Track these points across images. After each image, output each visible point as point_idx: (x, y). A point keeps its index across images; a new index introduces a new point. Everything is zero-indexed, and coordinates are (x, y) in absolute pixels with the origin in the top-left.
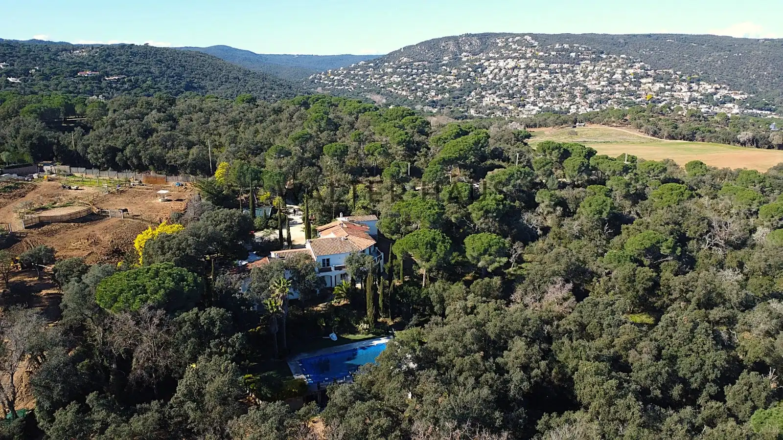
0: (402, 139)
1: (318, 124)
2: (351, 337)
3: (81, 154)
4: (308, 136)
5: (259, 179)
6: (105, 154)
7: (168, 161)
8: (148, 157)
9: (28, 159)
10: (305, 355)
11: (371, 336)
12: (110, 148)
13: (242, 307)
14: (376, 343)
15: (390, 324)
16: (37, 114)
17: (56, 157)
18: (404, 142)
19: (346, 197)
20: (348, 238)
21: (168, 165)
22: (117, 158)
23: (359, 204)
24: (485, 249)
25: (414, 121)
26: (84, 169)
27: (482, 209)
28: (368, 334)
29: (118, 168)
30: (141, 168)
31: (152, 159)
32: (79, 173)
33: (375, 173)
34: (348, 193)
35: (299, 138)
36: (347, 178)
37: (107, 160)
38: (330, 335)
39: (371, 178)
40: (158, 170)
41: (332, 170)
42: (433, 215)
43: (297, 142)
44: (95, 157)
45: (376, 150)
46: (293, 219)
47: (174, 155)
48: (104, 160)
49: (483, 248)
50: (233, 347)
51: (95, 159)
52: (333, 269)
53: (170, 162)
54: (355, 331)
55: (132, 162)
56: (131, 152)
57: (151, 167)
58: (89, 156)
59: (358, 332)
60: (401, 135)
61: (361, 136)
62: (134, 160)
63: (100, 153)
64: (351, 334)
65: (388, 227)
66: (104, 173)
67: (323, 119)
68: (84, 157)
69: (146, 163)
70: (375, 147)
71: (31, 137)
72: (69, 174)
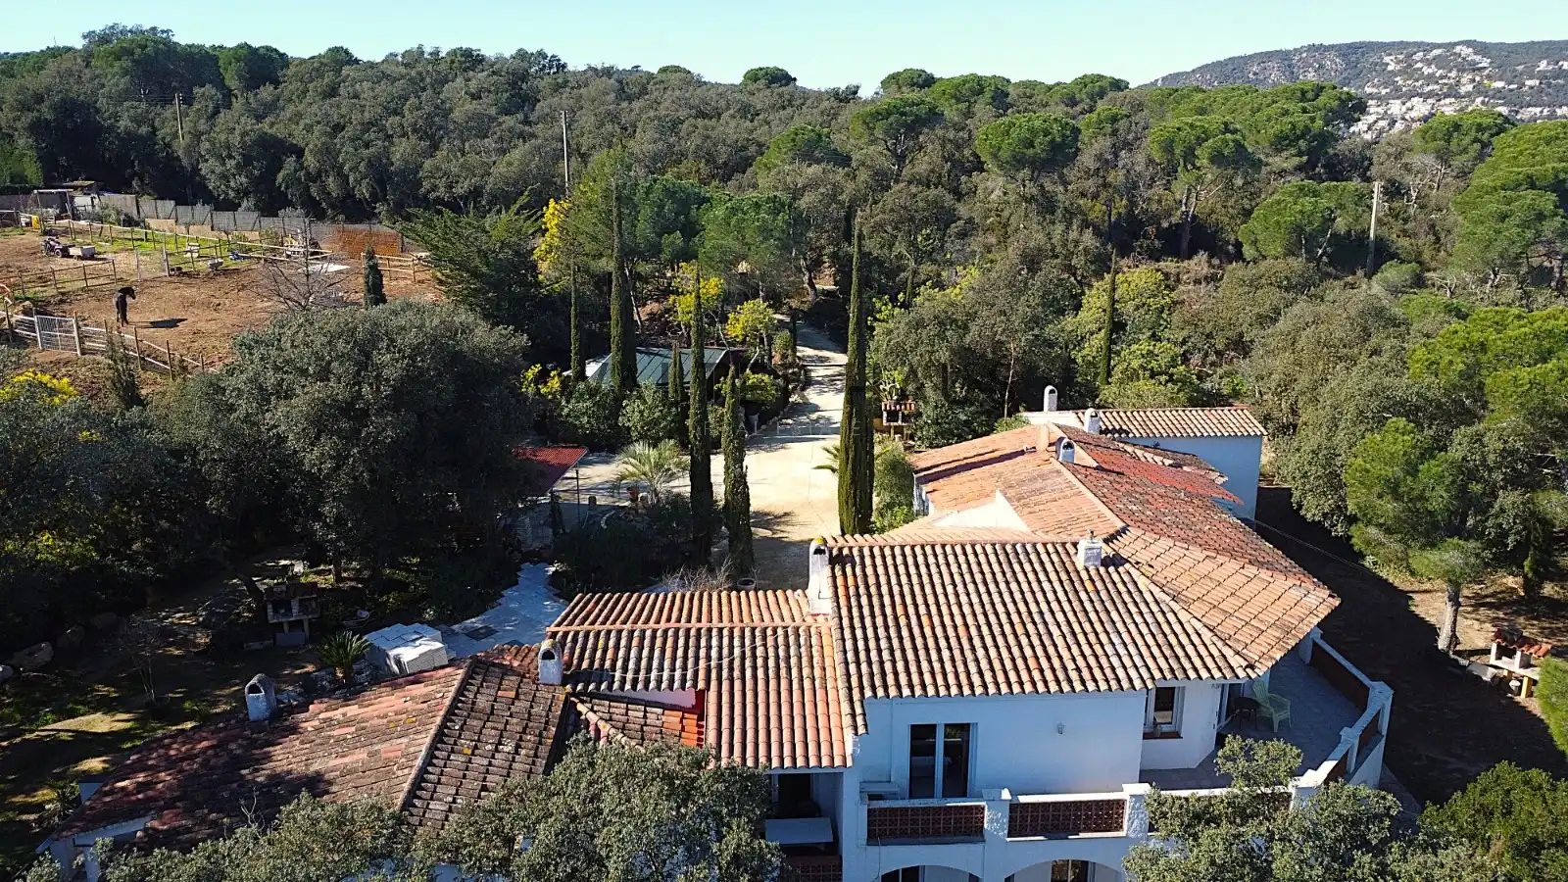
0: (1294, 127)
3: (185, 162)
5: (691, 230)
6: (247, 161)
7: (426, 185)
8: (362, 167)
9: (32, 171)
12: (264, 140)
16: (133, 61)
18: (1303, 136)
19: (1069, 322)
20: (1125, 547)
21: (425, 197)
22: (280, 177)
23: (1133, 353)
25: (1310, 95)
26: (173, 202)
29: (271, 204)
30: (353, 211)
31: (380, 173)
32: (162, 218)
33: (1185, 245)
34: (1078, 307)
35: (889, 114)
36: (1077, 243)
37: (250, 179)
39: (1169, 265)
40: (399, 212)
41: (1005, 226)
43: (879, 133)
44: (219, 169)
45: (1200, 141)
47: (446, 166)
48: (244, 180)
51: (221, 175)
52: (994, 821)
53: (434, 188)
55: (324, 190)
56: (321, 154)
57: (380, 208)
58: (204, 168)
60: (1286, 113)
61: (1122, 124)
62: (331, 183)
63: (230, 157)
65: (1393, 489)
66: (224, 218)
67: (981, 92)
68: (196, 170)
69: (363, 191)
70: (1199, 131)
71: (39, 99)
72: (129, 222)
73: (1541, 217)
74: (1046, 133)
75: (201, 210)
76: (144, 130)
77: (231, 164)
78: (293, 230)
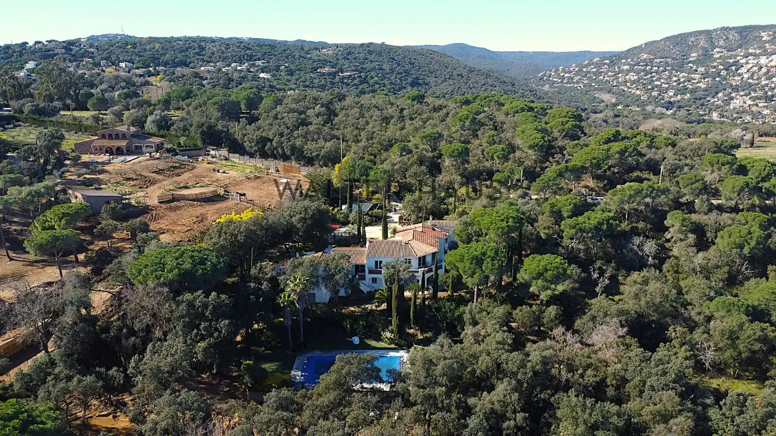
0: (534, 143)
1: (462, 123)
2: (374, 343)
3: (239, 142)
4: (437, 135)
5: (368, 175)
6: (257, 143)
7: (305, 153)
8: (289, 147)
9: (200, 144)
10: (318, 353)
11: (393, 346)
12: (262, 137)
13: (252, 297)
14: (393, 354)
15: (419, 338)
17: (225, 144)
18: (536, 146)
20: (410, 242)
21: (305, 156)
22: (266, 148)
24: (539, 273)
25: (564, 124)
26: (239, 155)
27: (574, 228)
28: (391, 344)
29: (264, 155)
30: (285, 158)
31: (293, 148)
32: (235, 158)
37: (258, 148)
38: (353, 338)
40: (298, 159)
42: (503, 228)
44: (250, 145)
45: (495, 153)
46: (391, 217)
47: (310, 148)
48: (256, 148)
49: (536, 272)
50: (221, 332)
51: (250, 147)
53: (307, 154)
54: (378, 338)
55: (278, 152)
56: (278, 143)
57: (293, 157)
58: (245, 144)
59: (381, 340)
60: (535, 138)
61: (495, 137)
62: (280, 151)
63: (253, 142)
64: (376, 340)
66: (252, 160)
67: (467, 119)
68: (243, 144)
69: (288, 153)
70: (495, 150)
71: (203, 125)
72: (226, 159)
73: (550, 180)
74: (457, 150)
75: (247, 157)
76: (225, 129)
77: (253, 144)
78: (272, 164)
